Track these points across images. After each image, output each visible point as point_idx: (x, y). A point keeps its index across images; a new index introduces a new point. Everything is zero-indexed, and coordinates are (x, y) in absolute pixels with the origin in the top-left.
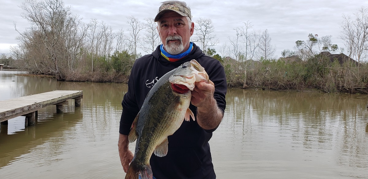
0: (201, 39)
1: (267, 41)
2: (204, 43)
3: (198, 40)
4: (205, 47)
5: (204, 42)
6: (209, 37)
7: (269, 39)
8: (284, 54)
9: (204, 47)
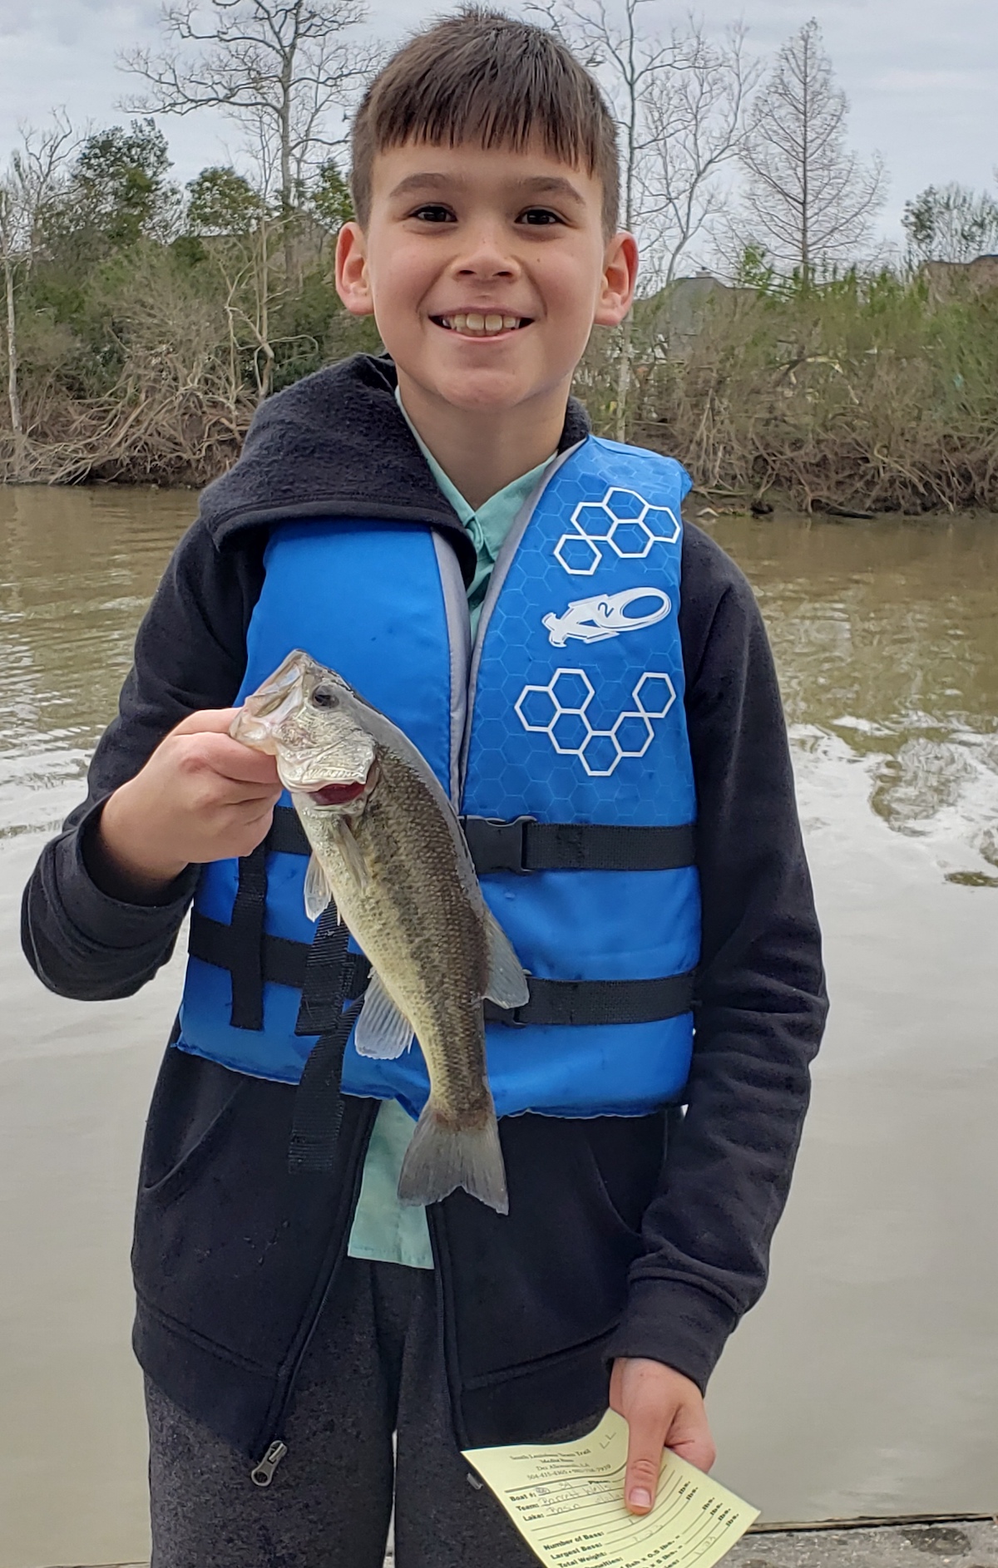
0: (257, 82)
1: (817, 122)
2: (283, 113)
3: (233, 92)
4: (297, 152)
5: (286, 105)
6: (332, 67)
7: (833, 105)
8: (922, 222)
9: (287, 152)
